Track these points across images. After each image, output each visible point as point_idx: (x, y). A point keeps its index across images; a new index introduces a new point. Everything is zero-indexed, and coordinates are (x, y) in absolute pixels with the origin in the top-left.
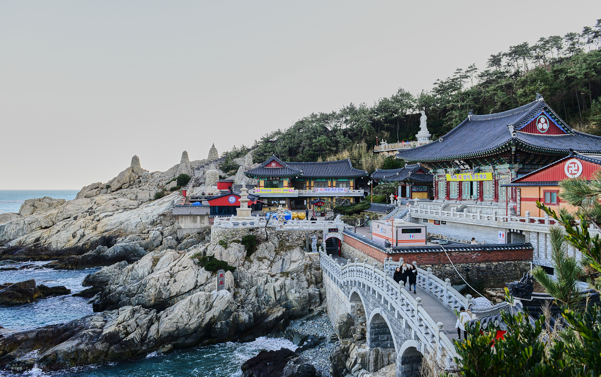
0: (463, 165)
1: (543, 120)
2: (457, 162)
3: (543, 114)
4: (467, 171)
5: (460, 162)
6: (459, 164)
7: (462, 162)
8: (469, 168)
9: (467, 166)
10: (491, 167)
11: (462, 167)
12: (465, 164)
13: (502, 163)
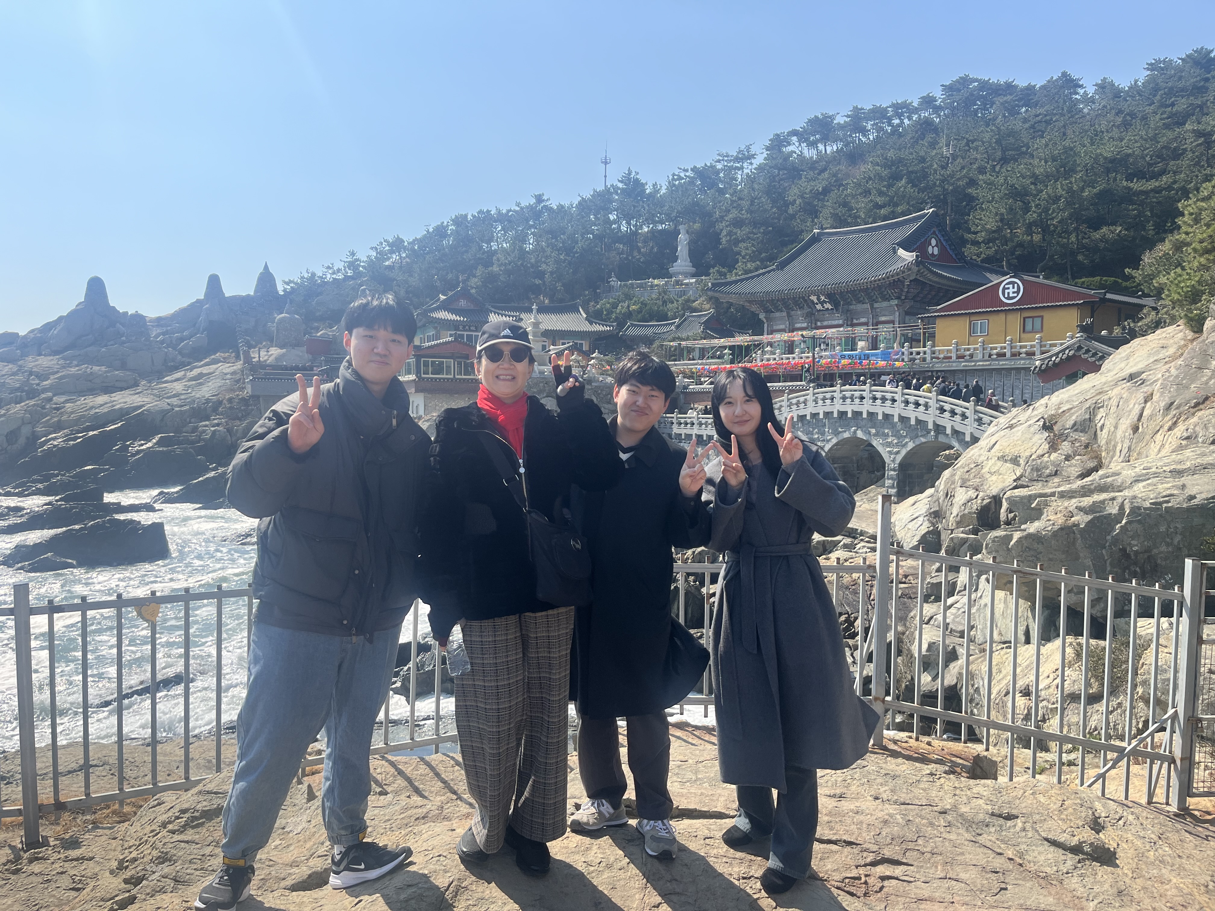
0: (822, 303)
1: (934, 242)
2: (814, 298)
3: (934, 233)
4: (826, 312)
5: (818, 299)
6: (816, 301)
7: (823, 298)
8: (830, 307)
9: (828, 306)
10: (868, 306)
11: (819, 307)
12: (826, 302)
13: (886, 298)
